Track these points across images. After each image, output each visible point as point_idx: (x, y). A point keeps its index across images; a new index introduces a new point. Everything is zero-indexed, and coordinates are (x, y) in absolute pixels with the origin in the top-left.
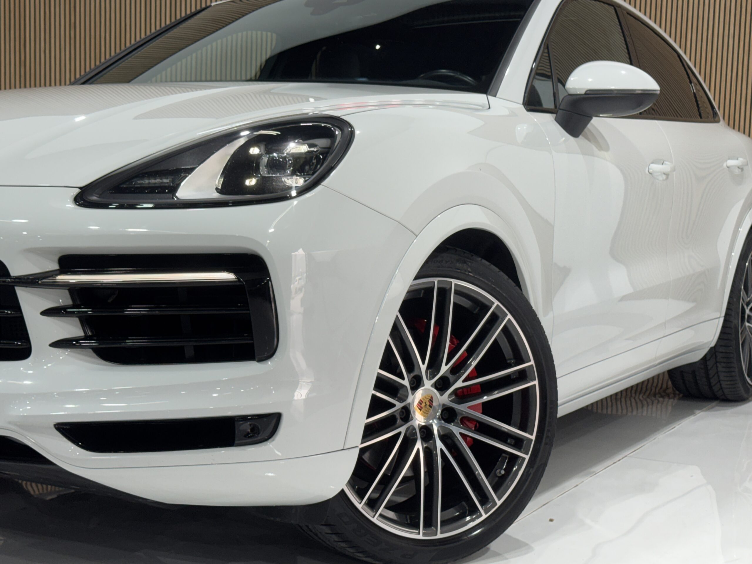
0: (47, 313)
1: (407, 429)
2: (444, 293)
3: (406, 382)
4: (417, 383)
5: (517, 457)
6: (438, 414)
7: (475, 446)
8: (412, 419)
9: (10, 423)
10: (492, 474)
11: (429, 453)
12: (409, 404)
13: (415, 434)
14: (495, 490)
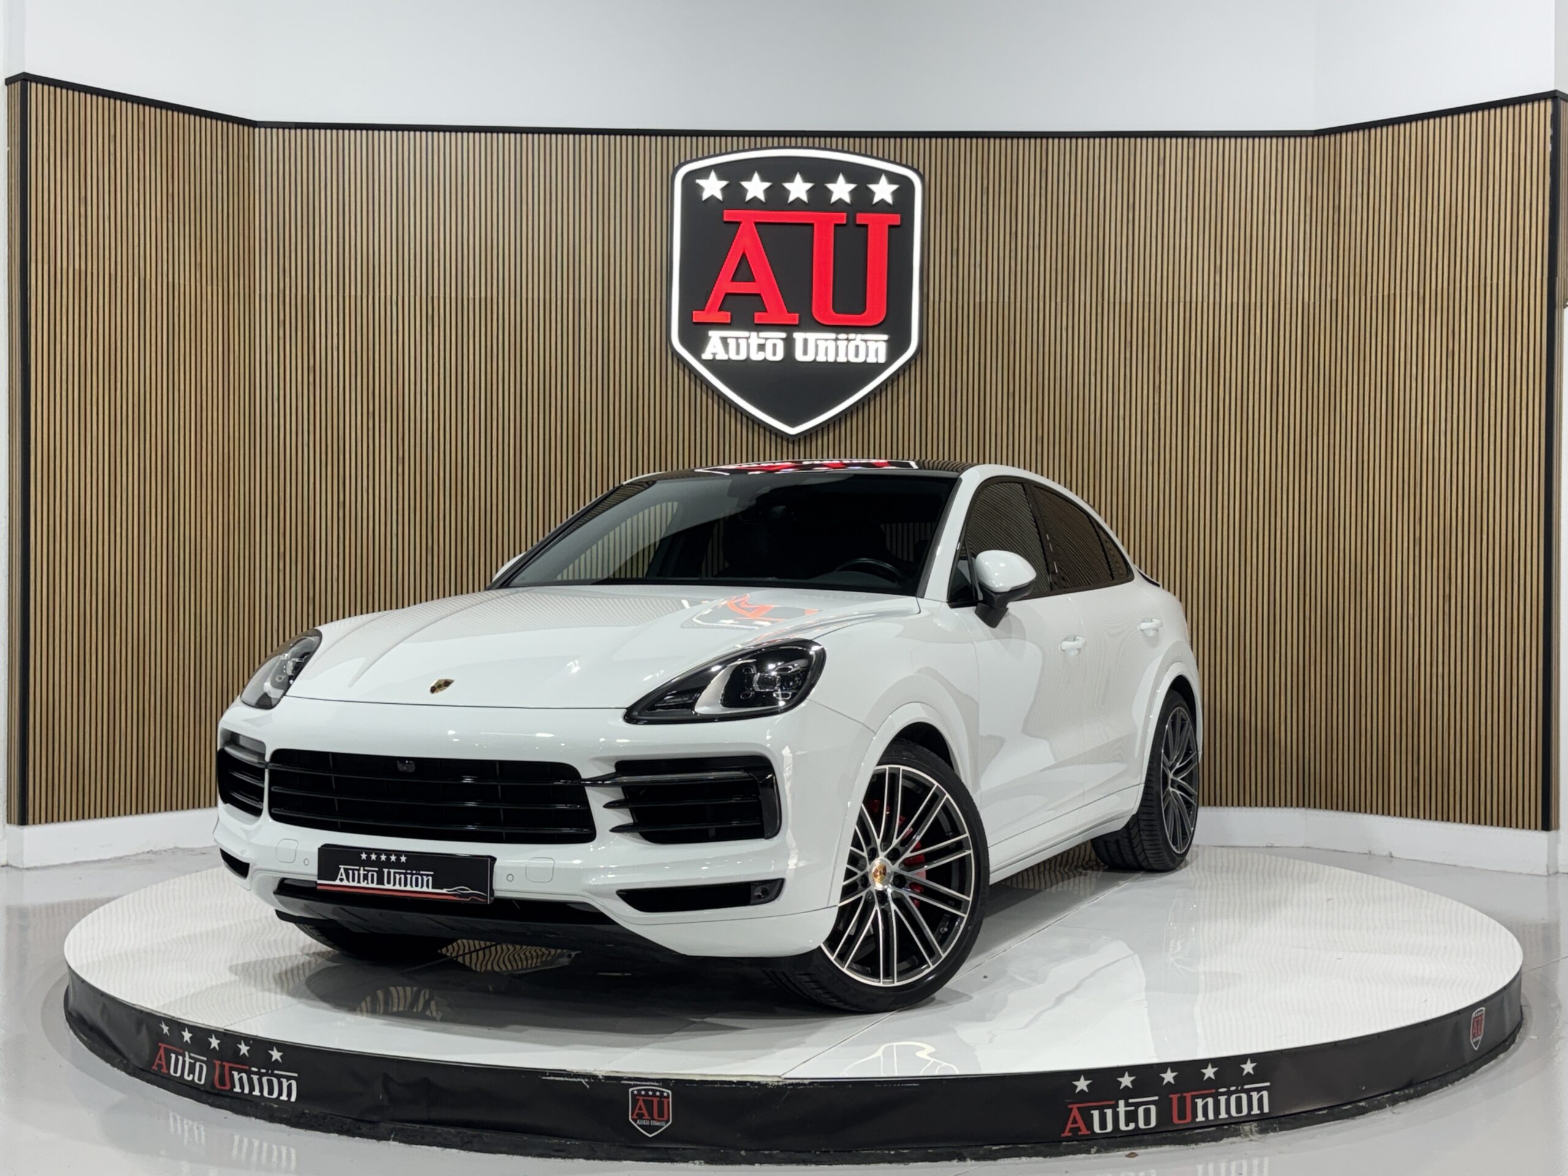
0: (609, 806)
1: (867, 893)
2: (894, 776)
3: (865, 854)
4: (873, 855)
5: (957, 916)
6: (891, 880)
7: (922, 906)
8: (870, 885)
9: (584, 890)
10: (937, 931)
11: (886, 914)
12: (867, 873)
13: (873, 898)
14: (941, 943)
